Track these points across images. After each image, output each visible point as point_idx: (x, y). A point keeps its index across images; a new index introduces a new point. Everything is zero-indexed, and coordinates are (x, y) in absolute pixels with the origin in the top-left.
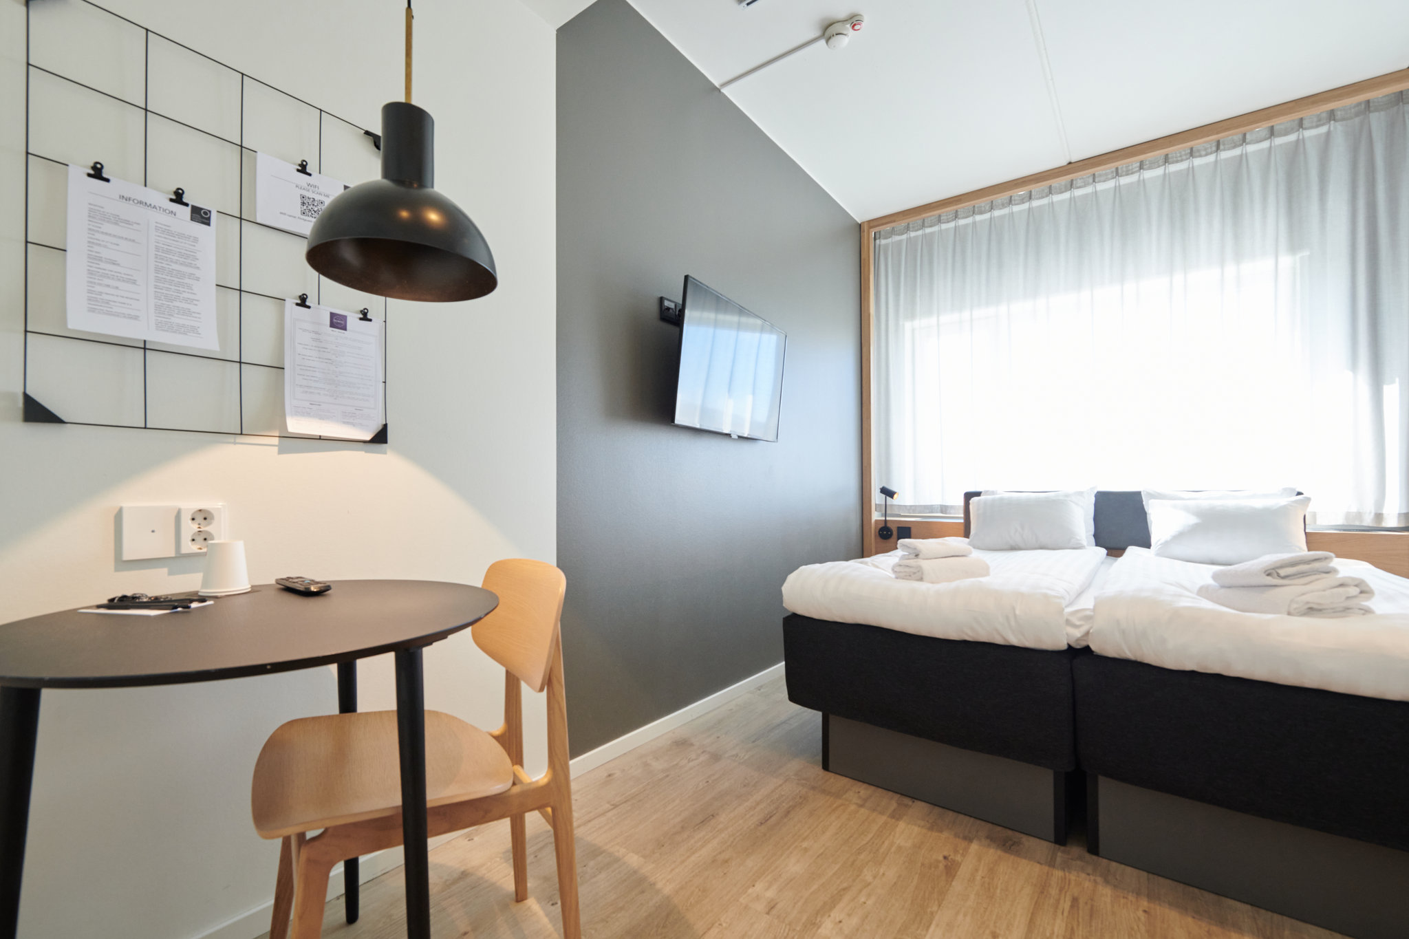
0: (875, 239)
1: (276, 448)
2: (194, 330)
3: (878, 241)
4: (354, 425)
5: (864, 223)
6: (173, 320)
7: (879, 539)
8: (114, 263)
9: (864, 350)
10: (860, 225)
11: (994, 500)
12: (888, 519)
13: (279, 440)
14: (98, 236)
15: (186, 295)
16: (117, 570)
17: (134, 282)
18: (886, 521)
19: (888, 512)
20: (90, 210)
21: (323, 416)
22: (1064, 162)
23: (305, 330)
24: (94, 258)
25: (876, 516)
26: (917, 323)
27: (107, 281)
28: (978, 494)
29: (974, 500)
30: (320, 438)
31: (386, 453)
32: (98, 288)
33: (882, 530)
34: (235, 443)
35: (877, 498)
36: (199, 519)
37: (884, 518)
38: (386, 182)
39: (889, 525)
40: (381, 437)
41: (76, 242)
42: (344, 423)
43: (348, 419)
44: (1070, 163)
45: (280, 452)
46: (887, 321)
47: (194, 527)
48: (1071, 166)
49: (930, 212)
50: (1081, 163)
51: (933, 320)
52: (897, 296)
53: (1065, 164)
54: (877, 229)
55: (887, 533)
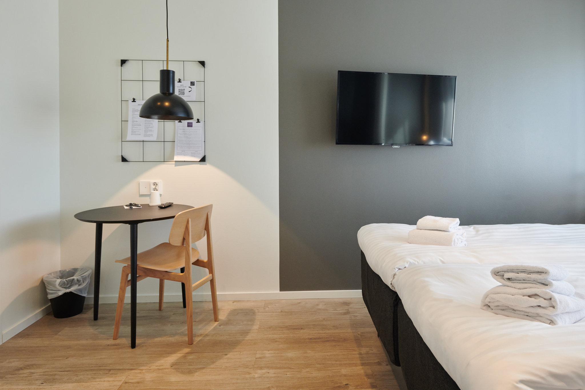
1: (174, 165)
2: (152, 135)
4: (194, 156)
6: (148, 133)
8: (137, 121)
13: (175, 163)
14: (134, 116)
15: (151, 126)
16: (140, 197)
17: (140, 125)
20: (133, 110)
21: (185, 155)
23: (180, 129)
24: (133, 121)
27: (135, 127)
30: (185, 161)
31: (206, 165)
32: (134, 129)
34: (164, 164)
36: (156, 185)
38: (161, 94)
40: (203, 160)
41: (130, 119)
42: (192, 156)
43: (193, 155)
45: (175, 166)
47: (154, 187)
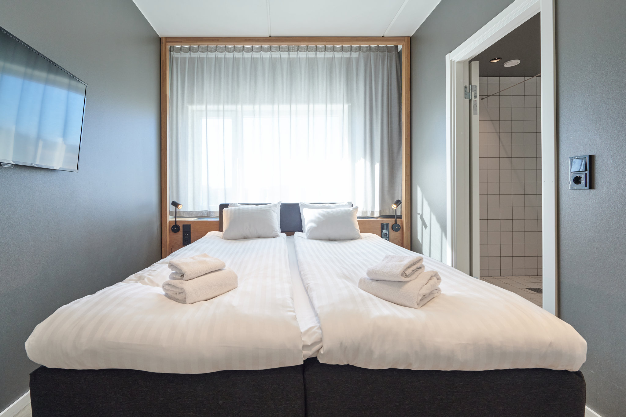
0: (170, 51)
3: (172, 52)
5: (163, 37)
7: (172, 233)
9: (163, 116)
10: (160, 38)
11: (235, 210)
12: (178, 219)
18: (176, 221)
19: (177, 216)
22: (267, 35)
25: (170, 218)
26: (194, 107)
28: (226, 206)
29: (225, 210)
33: (173, 227)
35: (170, 208)
37: (174, 219)
39: (178, 224)
44: (270, 37)
46: (177, 102)
48: (270, 38)
49: (202, 42)
50: (275, 38)
51: (204, 107)
52: (183, 88)
53: (268, 36)
54: (172, 44)
55: (177, 229)
